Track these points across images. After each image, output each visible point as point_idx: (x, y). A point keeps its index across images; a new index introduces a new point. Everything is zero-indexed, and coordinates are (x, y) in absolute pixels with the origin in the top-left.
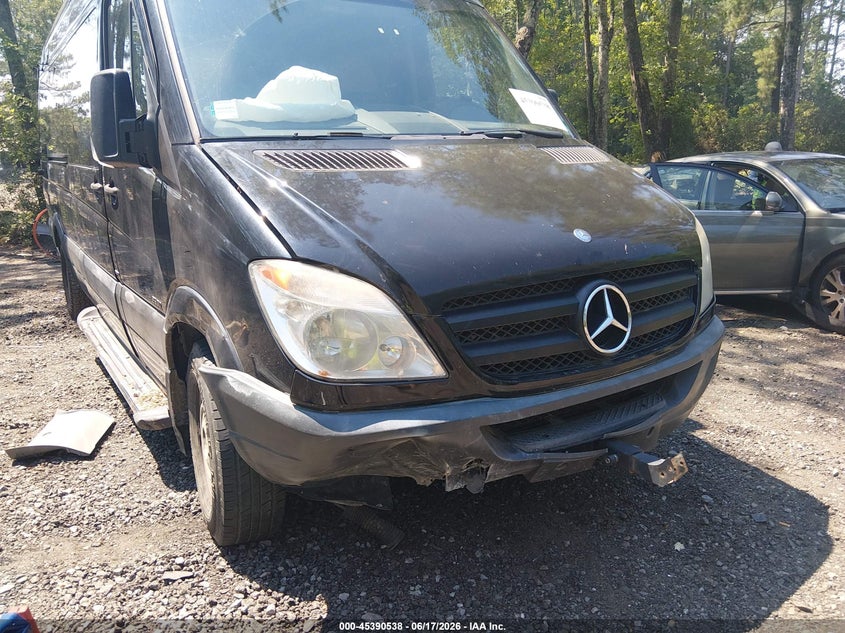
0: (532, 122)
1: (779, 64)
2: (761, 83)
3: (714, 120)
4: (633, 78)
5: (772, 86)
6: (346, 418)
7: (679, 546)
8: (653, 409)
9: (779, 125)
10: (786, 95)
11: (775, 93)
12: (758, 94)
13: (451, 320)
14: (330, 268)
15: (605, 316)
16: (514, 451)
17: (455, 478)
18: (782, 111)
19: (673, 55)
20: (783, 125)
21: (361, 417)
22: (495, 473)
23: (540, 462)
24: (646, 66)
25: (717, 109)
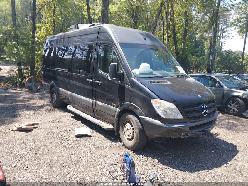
0: (181, 73)
1: (211, 46)
2: (206, 51)
3: (194, 60)
4: (174, 49)
5: (209, 52)
6: (170, 125)
7: (213, 151)
8: (209, 126)
9: (211, 62)
10: (213, 54)
11: (209, 54)
12: (205, 54)
13: (184, 110)
14: (166, 101)
15: (204, 110)
16: (192, 132)
17: (183, 136)
18: (211, 58)
19: (184, 43)
20: (212, 62)
21: (172, 124)
22: (189, 135)
23: (195, 134)
24: (178, 46)
25: (195, 57)
